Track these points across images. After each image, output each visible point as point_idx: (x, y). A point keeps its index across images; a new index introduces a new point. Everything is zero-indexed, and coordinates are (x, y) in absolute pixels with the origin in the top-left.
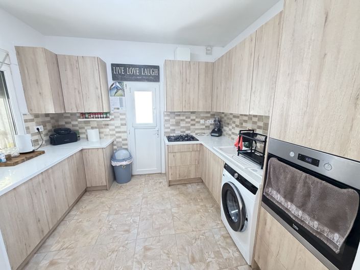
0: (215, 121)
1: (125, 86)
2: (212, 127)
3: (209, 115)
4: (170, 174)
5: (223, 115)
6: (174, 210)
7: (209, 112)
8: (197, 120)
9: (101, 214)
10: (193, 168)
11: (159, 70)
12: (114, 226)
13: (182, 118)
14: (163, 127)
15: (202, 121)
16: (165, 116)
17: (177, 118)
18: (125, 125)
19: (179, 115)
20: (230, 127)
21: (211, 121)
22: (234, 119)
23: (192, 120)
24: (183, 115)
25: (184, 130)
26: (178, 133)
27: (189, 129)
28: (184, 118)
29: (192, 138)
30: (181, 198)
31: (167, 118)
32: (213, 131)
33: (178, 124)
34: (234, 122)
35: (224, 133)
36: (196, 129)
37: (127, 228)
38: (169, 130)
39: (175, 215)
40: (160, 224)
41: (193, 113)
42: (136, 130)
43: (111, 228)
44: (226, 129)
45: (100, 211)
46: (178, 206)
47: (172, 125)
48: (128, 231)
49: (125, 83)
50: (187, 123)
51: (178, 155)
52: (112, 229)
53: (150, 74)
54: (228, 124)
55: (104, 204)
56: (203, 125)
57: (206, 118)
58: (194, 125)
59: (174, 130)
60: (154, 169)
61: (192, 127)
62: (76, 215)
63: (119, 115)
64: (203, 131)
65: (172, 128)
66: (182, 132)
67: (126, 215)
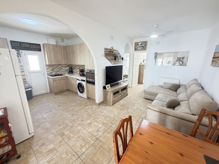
0: (69, 68)
1: (21, 52)
2: (68, 70)
3: (66, 66)
4: (55, 90)
5: (72, 65)
7: (66, 65)
8: (61, 68)
10: (64, 86)
11: (40, 46)
13: (55, 67)
14: (46, 72)
15: (64, 68)
16: (46, 66)
17: (52, 67)
18: (24, 72)
19: (53, 66)
20: (76, 70)
21: (67, 68)
22: (77, 67)
23: (59, 68)
24: (55, 66)
25: (57, 72)
27: (58, 71)
28: (56, 67)
29: (61, 75)
31: (47, 67)
32: (69, 72)
33: (53, 70)
34: (77, 68)
35: (74, 72)
36: (62, 72)
38: (49, 73)
41: (59, 65)
42: (31, 74)
44: (74, 70)
47: (50, 71)
49: (21, 51)
50: (57, 69)
51: (58, 82)
53: (36, 48)
54: (75, 68)
56: (64, 69)
57: (65, 67)
58: (61, 70)
59: (52, 73)
61: (60, 71)
64: (65, 72)
65: (50, 72)
66: (55, 73)
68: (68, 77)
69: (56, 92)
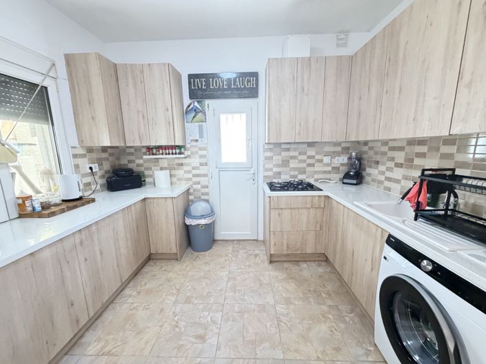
0: (350, 158)
1: (206, 107)
2: (344, 169)
3: (339, 149)
4: (272, 243)
5: (365, 148)
6: (281, 308)
7: (338, 144)
8: (318, 157)
9: (164, 300)
10: (311, 237)
11: (257, 80)
12: (182, 324)
13: (292, 153)
14: (261, 169)
15: (326, 160)
16: (265, 151)
17: (284, 154)
18: (206, 164)
19: (288, 150)
20: (382, 168)
21: (344, 159)
22: (391, 154)
23: (309, 157)
24: (295, 150)
25: (296, 173)
26: (285, 178)
27: (303, 171)
28: (296, 154)
29: (310, 187)
30: (291, 286)
31: (268, 154)
32: (347, 176)
33: (285, 163)
34: (393, 159)
35: (367, 179)
36: (316, 172)
37: (201, 331)
38: (270, 173)
39: (282, 318)
40: (256, 334)
41: (311, 144)
42: (221, 172)
43: (177, 326)
44: (372, 172)
45: (164, 294)
46: (287, 301)
47: (275, 166)
48: (202, 338)
49: (207, 102)
50: (301, 161)
51: (286, 213)
52: (177, 329)
54: (377, 163)
55: (171, 283)
56: (328, 165)
57: (333, 155)
58: (313, 165)
59: (279, 173)
60: (247, 234)
61: (309, 169)
62: (130, 296)
63: (197, 150)
64: (328, 176)
65: (276, 170)
66: (292, 177)
67: (201, 307)
68: (334, 204)
69: (272, 253)
